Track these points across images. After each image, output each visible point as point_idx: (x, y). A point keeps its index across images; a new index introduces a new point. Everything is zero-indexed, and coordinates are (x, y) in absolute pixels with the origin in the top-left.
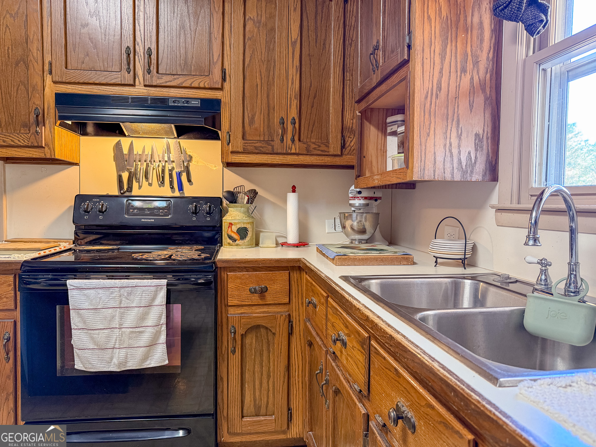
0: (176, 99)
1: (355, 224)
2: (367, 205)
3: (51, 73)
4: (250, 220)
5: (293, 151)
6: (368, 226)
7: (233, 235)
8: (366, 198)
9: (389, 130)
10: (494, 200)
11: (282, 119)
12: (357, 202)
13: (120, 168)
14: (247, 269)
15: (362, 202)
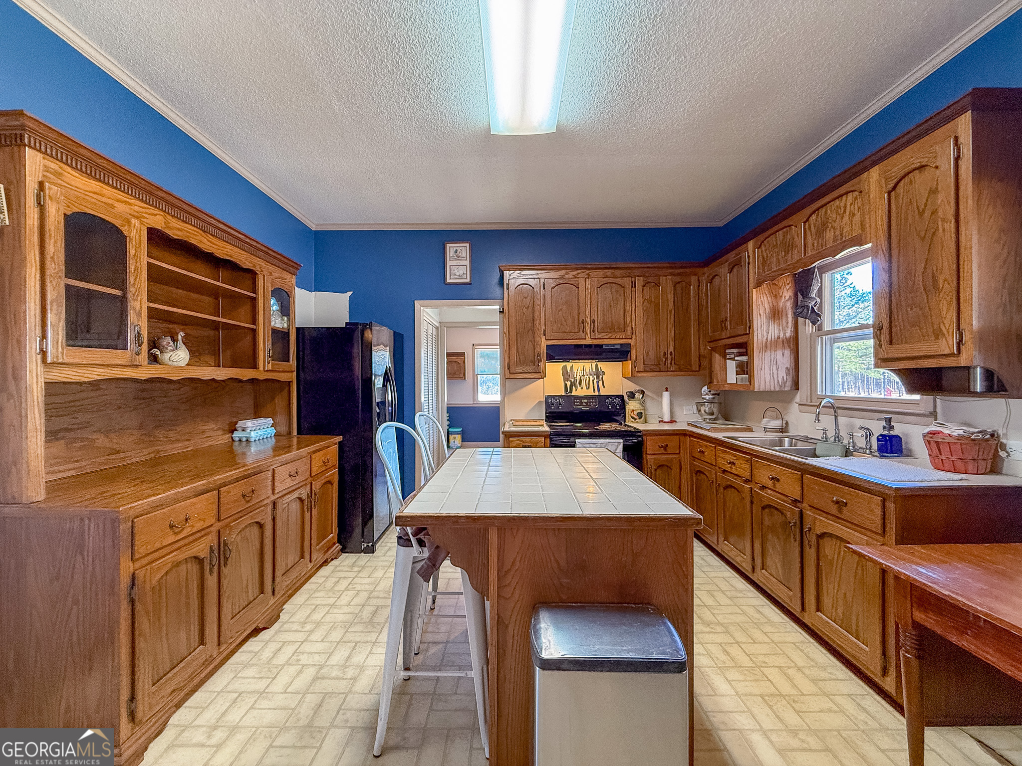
0: (607, 345)
1: (707, 409)
2: (714, 398)
3: (545, 335)
4: (643, 408)
5: (671, 369)
6: (715, 410)
7: (634, 416)
8: (713, 394)
9: (728, 357)
10: (798, 399)
11: (665, 353)
12: (707, 397)
13: (566, 380)
14: (657, 435)
15: (711, 397)
